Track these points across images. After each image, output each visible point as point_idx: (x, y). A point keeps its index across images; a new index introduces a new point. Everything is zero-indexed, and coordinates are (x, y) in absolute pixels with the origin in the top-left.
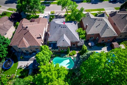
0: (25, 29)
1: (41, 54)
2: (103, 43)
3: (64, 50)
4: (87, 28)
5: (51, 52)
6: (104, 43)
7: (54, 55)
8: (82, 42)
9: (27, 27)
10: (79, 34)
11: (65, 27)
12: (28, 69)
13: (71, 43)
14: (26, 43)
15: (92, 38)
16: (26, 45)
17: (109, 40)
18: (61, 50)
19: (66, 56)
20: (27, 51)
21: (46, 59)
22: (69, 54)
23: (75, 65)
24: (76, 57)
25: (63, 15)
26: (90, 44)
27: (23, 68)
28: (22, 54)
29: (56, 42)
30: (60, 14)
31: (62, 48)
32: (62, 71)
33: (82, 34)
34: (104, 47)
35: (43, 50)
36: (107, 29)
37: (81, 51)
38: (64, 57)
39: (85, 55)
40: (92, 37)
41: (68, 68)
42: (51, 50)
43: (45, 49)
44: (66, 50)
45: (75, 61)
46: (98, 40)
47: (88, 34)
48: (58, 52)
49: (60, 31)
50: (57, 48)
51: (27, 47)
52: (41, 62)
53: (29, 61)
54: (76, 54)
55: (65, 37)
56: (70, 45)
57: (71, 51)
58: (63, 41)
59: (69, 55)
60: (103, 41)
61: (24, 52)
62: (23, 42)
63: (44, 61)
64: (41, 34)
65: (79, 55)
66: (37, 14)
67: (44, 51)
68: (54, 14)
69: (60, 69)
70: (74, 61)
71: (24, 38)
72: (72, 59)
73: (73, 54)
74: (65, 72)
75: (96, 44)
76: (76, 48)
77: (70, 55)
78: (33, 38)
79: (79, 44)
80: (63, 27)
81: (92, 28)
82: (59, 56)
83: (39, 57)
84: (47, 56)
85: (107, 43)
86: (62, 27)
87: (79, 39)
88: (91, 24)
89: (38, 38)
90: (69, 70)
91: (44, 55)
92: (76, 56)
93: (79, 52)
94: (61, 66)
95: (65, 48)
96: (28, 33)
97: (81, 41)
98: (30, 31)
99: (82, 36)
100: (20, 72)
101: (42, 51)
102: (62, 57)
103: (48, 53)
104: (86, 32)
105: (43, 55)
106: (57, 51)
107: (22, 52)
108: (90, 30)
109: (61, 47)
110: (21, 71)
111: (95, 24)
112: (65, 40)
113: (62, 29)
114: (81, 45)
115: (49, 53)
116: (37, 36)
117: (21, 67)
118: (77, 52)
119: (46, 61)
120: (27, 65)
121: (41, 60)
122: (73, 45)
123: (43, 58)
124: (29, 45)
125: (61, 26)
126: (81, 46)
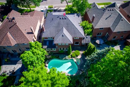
0: (11, 21)
1: (28, 54)
2: (114, 41)
3: (64, 49)
4: (94, 21)
5: (45, 51)
6: (116, 40)
7: (50, 57)
8: (87, 40)
9: (13, 19)
10: (84, 28)
11: (65, 19)
12: (15, 75)
13: (74, 40)
14: (12, 39)
15: (100, 35)
16: (11, 42)
17: (122, 36)
18: (60, 49)
19: (67, 57)
20: (15, 51)
21: (37, 62)
22: (71, 55)
23: (80, 70)
24: (80, 59)
25: (63, 9)
26: (98, 42)
27: (8, 74)
28: (8, 55)
29: (53, 38)
30: (60, 9)
31: (62, 46)
32: (59, 80)
33: (88, 29)
34: (116, 46)
35: (33, 49)
36: (121, 21)
37: (86, 51)
38: (64, 58)
39: (94, 55)
40: (101, 33)
41: (70, 75)
42: (46, 49)
43: (36, 46)
44: (67, 49)
45: (79, 64)
46: (108, 36)
47: (95, 28)
48: (56, 53)
49: (59, 24)
50: (55, 46)
51: (13, 45)
52: (29, 66)
53: (17, 65)
54: (80, 55)
55: (65, 31)
56: (72, 41)
57: (74, 51)
58: (63, 36)
59: (70, 57)
60: (114, 37)
61: (10, 52)
62: (8, 39)
63: (34, 64)
64: (32, 28)
65: (84, 56)
66: (31, 9)
67: (35, 50)
68: (53, 9)
69: (57, 78)
70: (77, 64)
71: (8, 34)
72: (75, 62)
73: (76, 55)
74: (64, 82)
75: (105, 41)
76: (79, 48)
77: (72, 57)
78: (22, 32)
79: (83, 42)
80: (63, 19)
81: (100, 20)
82: (58, 58)
83: (24, 59)
84: (39, 56)
85: (119, 41)
86: (60, 19)
87: (83, 34)
88: (98, 16)
89: (28, 33)
90: (71, 76)
91: (34, 55)
92: (79, 57)
93: (83, 52)
94: (58, 72)
95: (65, 46)
96: (14, 26)
97: (87, 38)
98: (17, 24)
99: (88, 30)
100: (2, 80)
101: (31, 49)
102: (61, 59)
103: (40, 53)
104: (92, 26)
105: (32, 55)
106: (55, 51)
107: (9, 53)
108: (98, 23)
109: (60, 46)
110: (4, 79)
111: (104, 14)
112: (65, 35)
113: (62, 20)
114: (86, 42)
115: (42, 53)
116: (27, 31)
117: (4, 73)
118: (81, 52)
119: (37, 65)
120: (13, 71)
121: (28, 63)
122: (76, 43)
123: (31, 60)
124: (16, 42)
125: (59, 17)
126: (87, 44)
